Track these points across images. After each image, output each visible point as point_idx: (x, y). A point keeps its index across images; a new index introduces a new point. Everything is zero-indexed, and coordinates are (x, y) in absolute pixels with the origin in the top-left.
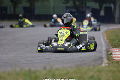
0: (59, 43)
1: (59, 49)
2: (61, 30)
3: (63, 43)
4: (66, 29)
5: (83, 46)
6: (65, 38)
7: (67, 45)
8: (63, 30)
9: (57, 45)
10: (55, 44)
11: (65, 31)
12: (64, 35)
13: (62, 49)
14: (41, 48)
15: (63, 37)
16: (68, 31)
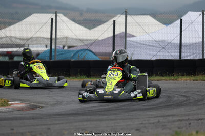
0: (106, 90)
1: (106, 97)
2: (110, 72)
3: (111, 90)
4: (116, 70)
5: (139, 93)
6: (115, 83)
7: (117, 92)
8: (112, 72)
9: (103, 92)
10: (101, 91)
11: (116, 73)
12: (113, 79)
13: (110, 97)
14: (83, 97)
15: (112, 81)
16: (120, 72)
